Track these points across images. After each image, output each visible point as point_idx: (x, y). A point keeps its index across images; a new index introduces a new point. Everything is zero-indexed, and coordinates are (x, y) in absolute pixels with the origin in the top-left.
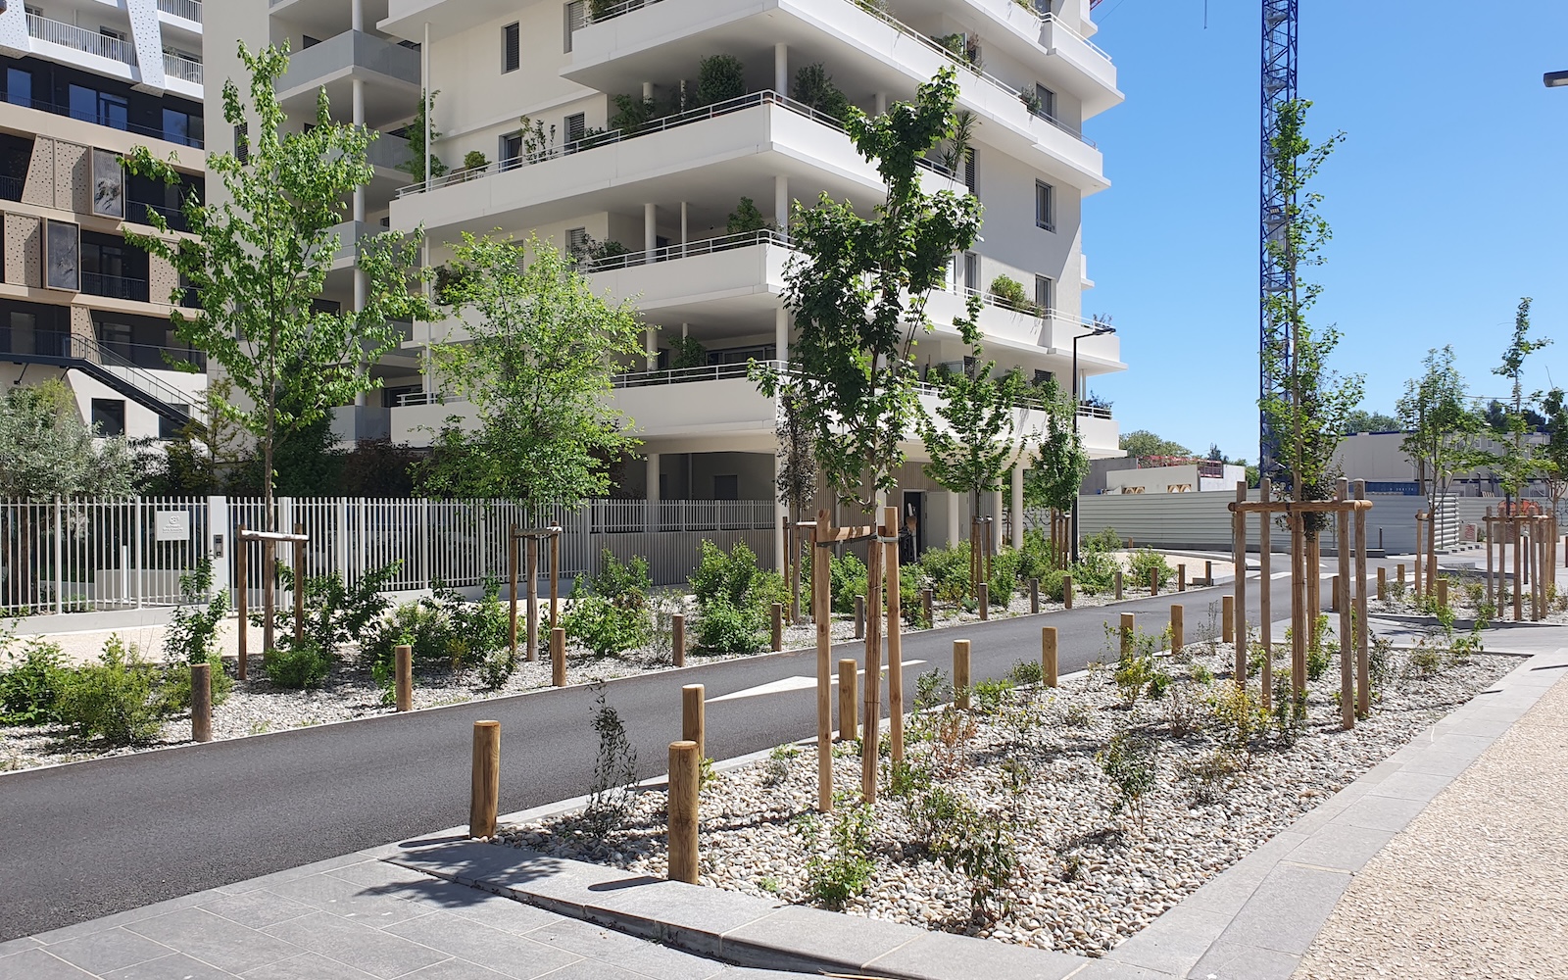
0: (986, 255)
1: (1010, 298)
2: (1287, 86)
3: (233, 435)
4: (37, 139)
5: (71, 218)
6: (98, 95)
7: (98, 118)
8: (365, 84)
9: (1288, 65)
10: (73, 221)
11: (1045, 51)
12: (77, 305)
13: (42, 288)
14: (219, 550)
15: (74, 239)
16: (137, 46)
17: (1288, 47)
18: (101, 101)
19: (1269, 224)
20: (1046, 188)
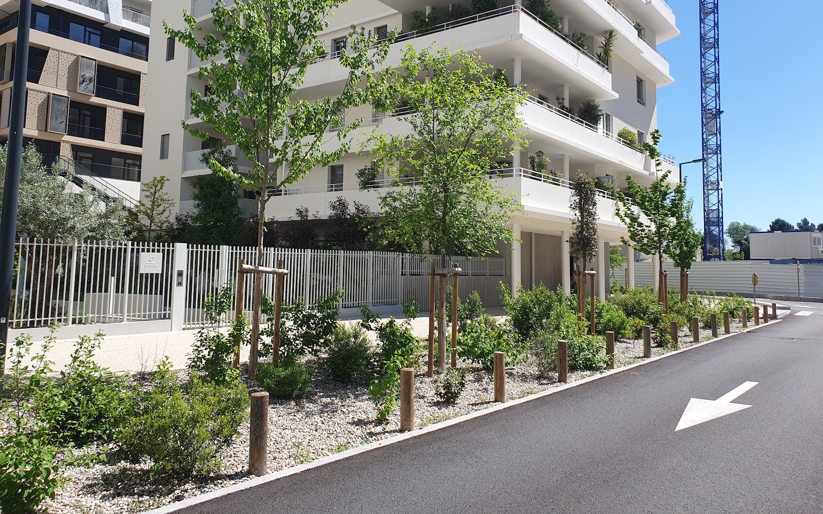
0: (615, 116)
1: (630, 141)
2: (714, 47)
3: (164, 211)
4: (50, 50)
5: (65, 93)
6: (85, 29)
7: (85, 40)
9: (715, 36)
10: (66, 96)
12: (64, 141)
13: (46, 131)
14: (180, 281)
15: (66, 104)
16: (109, 3)
17: (714, 27)
18: (87, 32)
19: (706, 119)
20: (640, 82)
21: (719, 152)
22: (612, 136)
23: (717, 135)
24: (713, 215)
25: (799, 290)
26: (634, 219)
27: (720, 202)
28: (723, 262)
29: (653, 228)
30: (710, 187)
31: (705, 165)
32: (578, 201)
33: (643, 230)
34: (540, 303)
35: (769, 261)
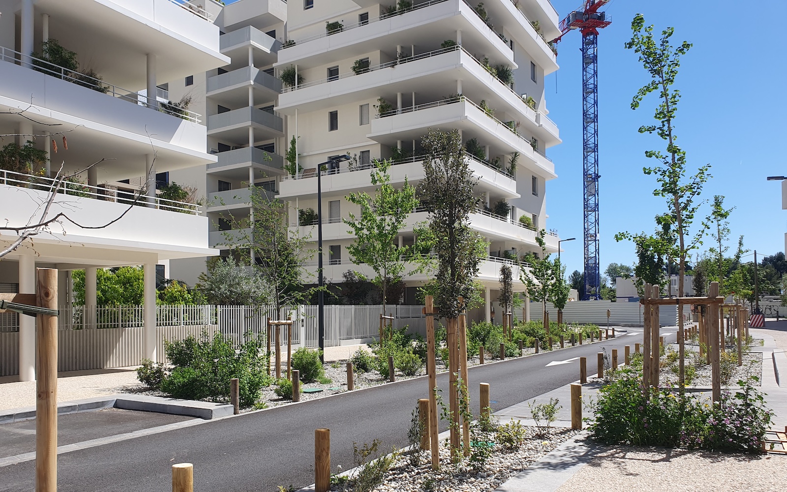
0: (518, 208)
1: (528, 223)
2: (594, 122)
8: (254, 129)
9: (594, 112)
11: (538, 125)
17: (594, 104)
19: (587, 182)
20: (534, 179)
21: (596, 209)
22: (516, 223)
23: (595, 196)
24: (591, 262)
25: (640, 319)
26: (530, 282)
27: (597, 251)
28: (599, 301)
29: (541, 286)
30: (589, 239)
31: (586, 221)
32: (503, 277)
33: (535, 288)
34: (484, 330)
35: (627, 298)
